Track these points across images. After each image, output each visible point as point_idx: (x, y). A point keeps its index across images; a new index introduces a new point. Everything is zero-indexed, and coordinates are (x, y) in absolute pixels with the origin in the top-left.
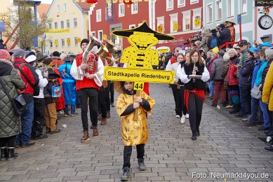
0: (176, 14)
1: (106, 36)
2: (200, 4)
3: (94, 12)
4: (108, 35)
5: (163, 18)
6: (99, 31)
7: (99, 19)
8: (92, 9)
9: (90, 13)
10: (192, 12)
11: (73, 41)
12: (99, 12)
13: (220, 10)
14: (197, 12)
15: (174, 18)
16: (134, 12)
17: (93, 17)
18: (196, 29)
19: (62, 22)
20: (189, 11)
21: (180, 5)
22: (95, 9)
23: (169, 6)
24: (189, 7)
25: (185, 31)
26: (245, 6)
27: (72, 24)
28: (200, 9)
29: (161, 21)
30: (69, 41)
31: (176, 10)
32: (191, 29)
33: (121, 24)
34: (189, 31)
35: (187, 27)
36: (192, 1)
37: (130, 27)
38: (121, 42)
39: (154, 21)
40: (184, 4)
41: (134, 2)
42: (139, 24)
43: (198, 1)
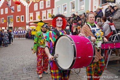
0: (39, 12)
1: (5, 20)
4: (6, 20)
5: (32, 13)
6: (2, 18)
7: (2, 13)
10: (47, 11)
12: (2, 10)
14: (49, 11)
15: (38, 14)
16: (19, 10)
20: (45, 11)
21: (41, 8)
23: (36, 8)
24: (45, 9)
28: (51, 10)
29: (32, 15)
31: (39, 10)
32: (47, 18)
33: (12, 16)
34: (45, 20)
35: (44, 18)
36: (47, 6)
37: (17, 17)
38: (13, 23)
39: (28, 15)
40: (43, 8)
41: (19, 6)
42: (21, 16)
43: (49, 6)
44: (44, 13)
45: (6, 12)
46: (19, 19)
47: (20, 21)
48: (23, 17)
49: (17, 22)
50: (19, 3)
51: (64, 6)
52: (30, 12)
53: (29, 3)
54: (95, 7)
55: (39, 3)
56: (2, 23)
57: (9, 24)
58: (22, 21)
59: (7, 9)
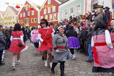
0: (47, 15)
3: (20, 14)
4: (24, 21)
5: (43, 16)
6: (21, 20)
7: (21, 16)
8: (19, 13)
9: (18, 14)
10: (53, 15)
11: (12, 23)
12: (21, 14)
14: (55, 15)
15: (46, 17)
16: (33, 14)
17: (19, 16)
18: (55, 20)
19: (9, 17)
21: (49, 12)
22: (20, 13)
23: (45, 13)
24: (52, 13)
27: (12, 18)
30: (11, 23)
31: (47, 14)
32: (53, 20)
33: (28, 18)
34: (52, 21)
35: (51, 19)
36: (53, 11)
37: (31, 19)
38: (28, 24)
39: (39, 18)
40: (50, 12)
41: (33, 11)
42: (35, 18)
43: (55, 11)
44: (51, 16)
45: (24, 16)
46: (33, 21)
47: (34, 22)
48: (36, 19)
49: (32, 22)
50: (33, 9)
51: (65, 10)
52: (41, 15)
53: (40, 9)
54: (88, 11)
55: (47, 9)
56: (21, 23)
57: (26, 24)
58: (35, 22)
59: (24, 13)
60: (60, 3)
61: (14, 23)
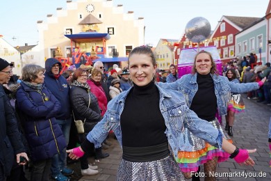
2: (234, 44)
9: (175, 50)
10: (229, 48)
11: (166, 64)
12: (179, 50)
13: (245, 46)
14: (232, 48)
17: (176, 52)
18: (232, 57)
19: (161, 56)
20: (227, 48)
21: (222, 45)
24: (227, 45)
25: (225, 58)
26: (261, 44)
27: (166, 57)
28: (233, 46)
30: (164, 64)
31: (220, 47)
34: (227, 58)
35: (226, 56)
36: (229, 42)
40: (224, 44)
43: (232, 42)
44: (225, 50)
55: (219, 42)
60: (240, 30)
61: (168, 64)
